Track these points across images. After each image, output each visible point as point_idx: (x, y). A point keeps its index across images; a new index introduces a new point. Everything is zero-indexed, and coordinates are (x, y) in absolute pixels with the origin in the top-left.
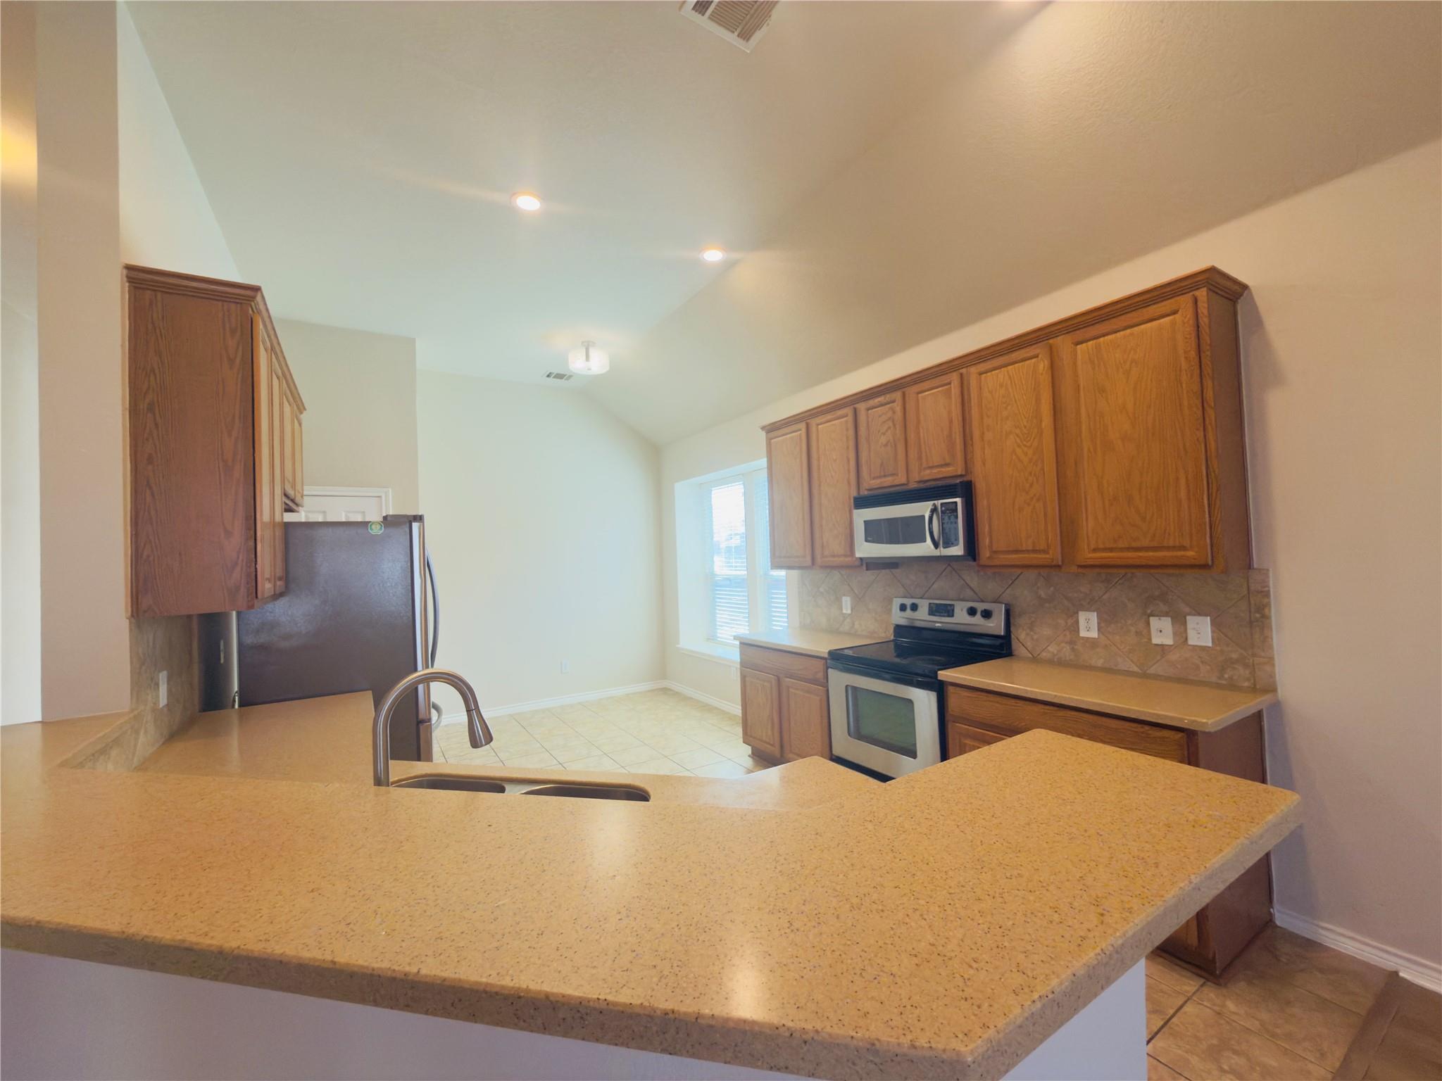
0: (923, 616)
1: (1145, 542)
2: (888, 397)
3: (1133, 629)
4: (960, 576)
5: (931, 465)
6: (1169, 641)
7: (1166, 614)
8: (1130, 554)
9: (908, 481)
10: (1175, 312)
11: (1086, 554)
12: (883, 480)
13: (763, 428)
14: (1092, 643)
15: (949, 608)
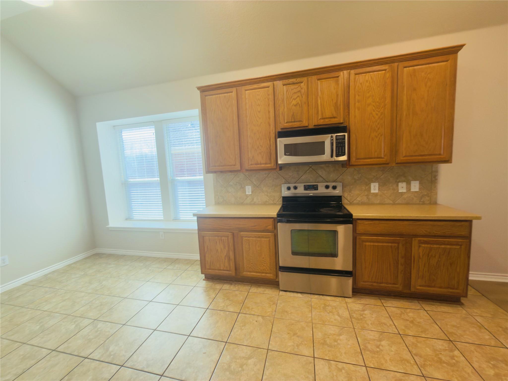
0: (301, 191)
1: (426, 153)
2: (299, 80)
3: (391, 187)
4: (316, 172)
5: (324, 117)
6: (404, 191)
7: (404, 181)
8: (420, 158)
9: (308, 125)
10: (447, 61)
11: (401, 158)
12: (293, 124)
13: (199, 88)
14: (376, 195)
15: (315, 186)
